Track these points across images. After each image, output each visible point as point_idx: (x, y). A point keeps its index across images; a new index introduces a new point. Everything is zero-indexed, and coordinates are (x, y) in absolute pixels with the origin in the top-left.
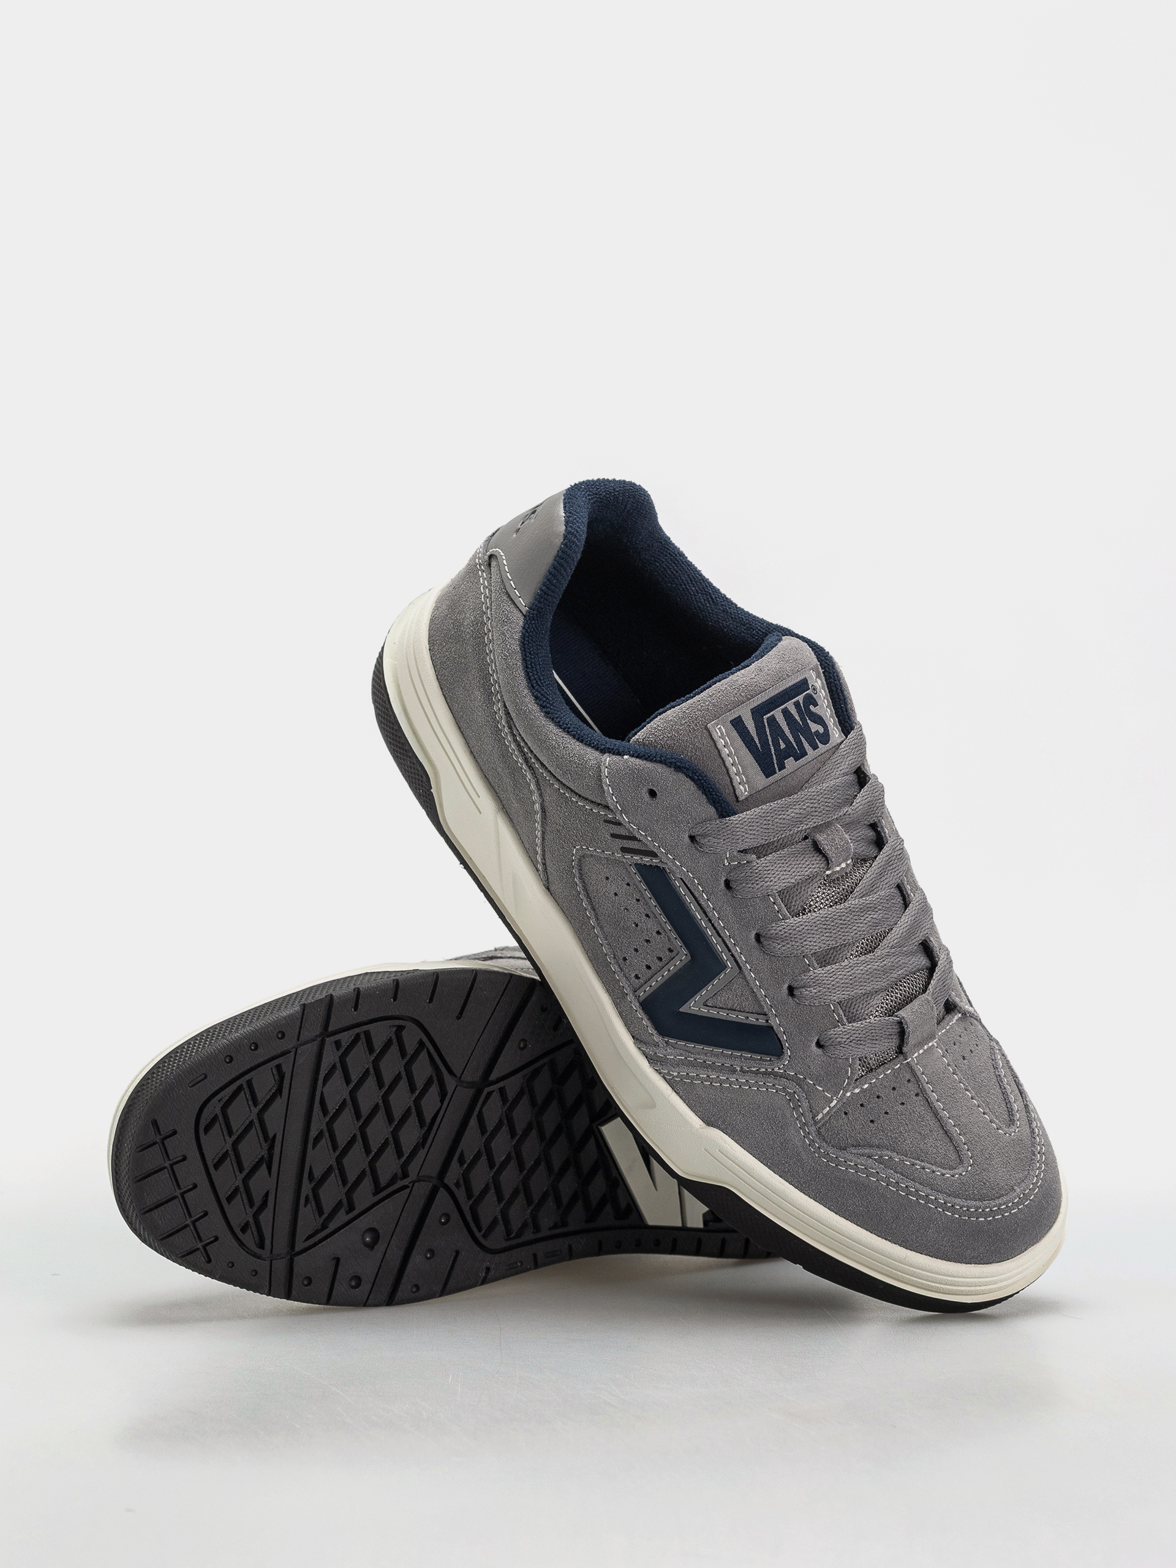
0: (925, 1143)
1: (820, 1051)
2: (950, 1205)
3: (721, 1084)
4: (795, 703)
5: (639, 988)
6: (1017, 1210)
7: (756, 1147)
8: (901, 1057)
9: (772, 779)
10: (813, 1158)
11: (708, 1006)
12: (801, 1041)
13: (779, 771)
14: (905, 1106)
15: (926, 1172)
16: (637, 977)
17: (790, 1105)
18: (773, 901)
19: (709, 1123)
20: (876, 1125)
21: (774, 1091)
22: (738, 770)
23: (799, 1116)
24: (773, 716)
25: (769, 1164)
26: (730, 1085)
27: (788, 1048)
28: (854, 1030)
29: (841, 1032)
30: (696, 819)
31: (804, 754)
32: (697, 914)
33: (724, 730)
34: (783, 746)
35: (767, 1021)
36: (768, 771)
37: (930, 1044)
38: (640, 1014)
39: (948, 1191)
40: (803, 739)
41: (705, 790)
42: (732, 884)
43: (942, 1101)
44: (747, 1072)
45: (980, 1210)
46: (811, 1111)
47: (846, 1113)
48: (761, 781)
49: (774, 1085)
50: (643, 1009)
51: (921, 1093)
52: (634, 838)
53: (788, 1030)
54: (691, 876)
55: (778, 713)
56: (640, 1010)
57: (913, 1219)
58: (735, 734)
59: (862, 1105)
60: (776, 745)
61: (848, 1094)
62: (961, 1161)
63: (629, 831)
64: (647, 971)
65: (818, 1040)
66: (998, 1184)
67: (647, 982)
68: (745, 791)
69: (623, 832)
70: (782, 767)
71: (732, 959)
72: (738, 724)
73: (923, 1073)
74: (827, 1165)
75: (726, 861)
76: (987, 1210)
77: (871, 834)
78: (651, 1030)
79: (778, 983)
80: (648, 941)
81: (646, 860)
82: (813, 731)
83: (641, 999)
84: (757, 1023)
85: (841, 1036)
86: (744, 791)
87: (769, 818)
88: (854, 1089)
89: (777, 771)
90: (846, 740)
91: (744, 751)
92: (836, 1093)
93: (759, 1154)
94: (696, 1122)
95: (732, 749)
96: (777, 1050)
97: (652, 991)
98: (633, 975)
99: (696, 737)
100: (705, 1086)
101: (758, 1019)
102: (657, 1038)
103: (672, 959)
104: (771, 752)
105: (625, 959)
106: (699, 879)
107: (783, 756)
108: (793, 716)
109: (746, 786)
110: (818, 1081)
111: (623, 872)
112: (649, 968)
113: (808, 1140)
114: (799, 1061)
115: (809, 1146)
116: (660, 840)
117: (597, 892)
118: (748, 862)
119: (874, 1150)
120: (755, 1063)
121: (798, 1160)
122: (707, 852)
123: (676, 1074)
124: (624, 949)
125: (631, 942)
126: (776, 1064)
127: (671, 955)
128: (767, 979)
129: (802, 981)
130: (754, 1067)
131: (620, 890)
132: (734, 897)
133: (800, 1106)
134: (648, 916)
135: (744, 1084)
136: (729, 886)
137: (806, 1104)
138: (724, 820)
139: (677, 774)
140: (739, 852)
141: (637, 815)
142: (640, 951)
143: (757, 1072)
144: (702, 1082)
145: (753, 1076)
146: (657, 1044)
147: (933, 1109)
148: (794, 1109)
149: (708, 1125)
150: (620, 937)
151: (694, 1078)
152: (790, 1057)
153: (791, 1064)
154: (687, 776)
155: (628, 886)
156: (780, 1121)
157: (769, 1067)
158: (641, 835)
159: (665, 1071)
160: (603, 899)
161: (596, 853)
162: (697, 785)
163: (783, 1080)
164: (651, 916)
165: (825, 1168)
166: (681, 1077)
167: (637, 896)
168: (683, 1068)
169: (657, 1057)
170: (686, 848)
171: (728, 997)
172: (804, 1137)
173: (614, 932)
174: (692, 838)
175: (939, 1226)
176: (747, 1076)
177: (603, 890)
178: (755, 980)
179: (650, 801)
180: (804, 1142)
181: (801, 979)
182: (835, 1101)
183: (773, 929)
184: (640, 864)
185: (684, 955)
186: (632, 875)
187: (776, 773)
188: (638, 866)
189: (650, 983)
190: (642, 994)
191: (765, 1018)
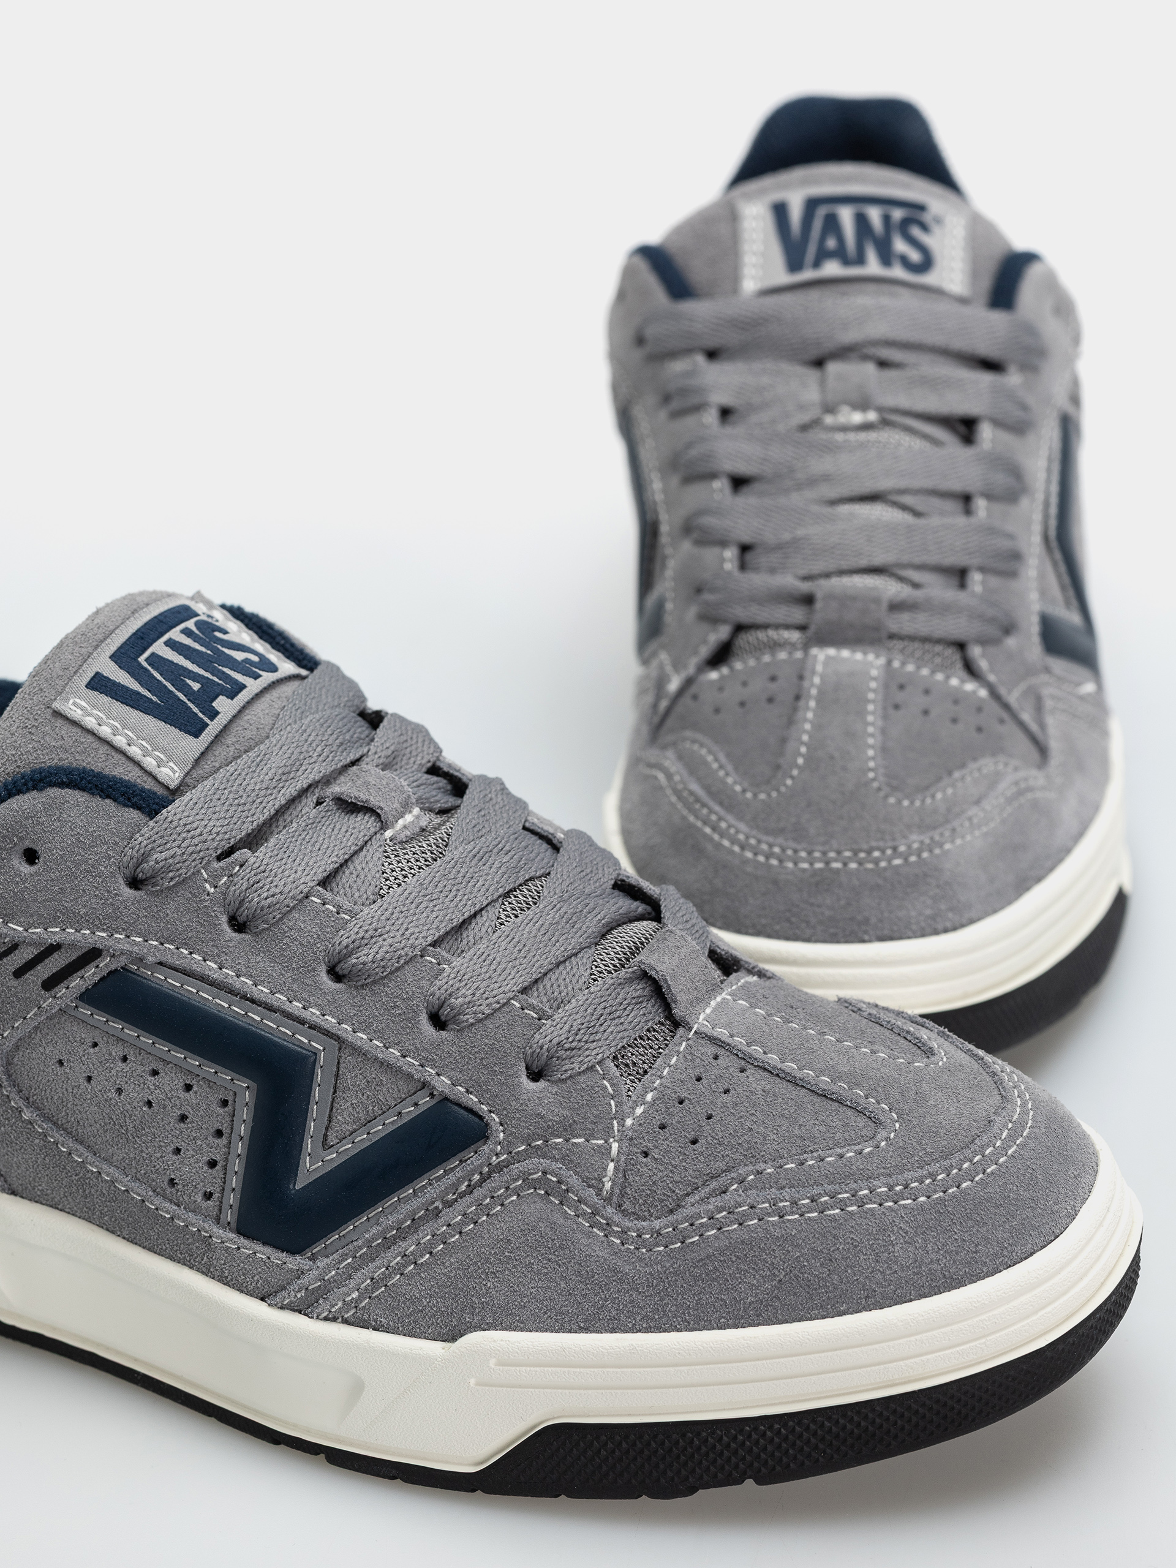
0: (800, 1125)
1: (542, 1084)
2: (900, 1187)
3: (431, 1253)
4: (182, 632)
5: (220, 1210)
6: (1015, 1147)
7: (546, 1313)
8: (681, 1031)
9: (206, 736)
10: (640, 1259)
11: (332, 1146)
12: (501, 1084)
13: (212, 721)
14: (732, 1092)
15: (829, 1163)
16: (208, 1196)
17: (552, 1202)
18: (319, 901)
19: (452, 1336)
20: (704, 1141)
21: (515, 1198)
22: (142, 748)
23: (576, 1210)
24: (154, 655)
25: (582, 1325)
26: (445, 1243)
27: (490, 1112)
28: (570, 1015)
29: (553, 1029)
30: (116, 844)
31: (240, 687)
32: (218, 1001)
33: (83, 703)
34: (196, 686)
35: (432, 1095)
36: (195, 729)
37: (719, 999)
38: (249, 1247)
39: (883, 1170)
40: (225, 670)
41: (102, 791)
42: (243, 916)
43: (789, 1058)
44: (456, 1200)
45: (955, 1171)
46: (589, 1186)
47: (646, 1154)
48: (191, 746)
49: (507, 1188)
50: (247, 1236)
51: (747, 1061)
52: (53, 949)
53: (470, 1083)
54: (172, 947)
55: (160, 650)
56: (243, 1241)
57: (856, 1246)
58: (105, 699)
59: (663, 1127)
60: (183, 688)
61: (629, 1122)
62: (878, 1123)
63: (34, 944)
64: (214, 1171)
65: (527, 1068)
66: (960, 1125)
67: (223, 1189)
68: (174, 772)
69: (25, 954)
70: (213, 714)
71: (314, 1032)
72: (99, 684)
73: (732, 1036)
74: (670, 1254)
75: (207, 886)
76: (966, 1165)
77: (435, 778)
78: (278, 1257)
79: (408, 1020)
80: (183, 1118)
81: (91, 974)
83: (234, 1225)
84: (422, 1109)
85: (555, 1033)
86: (171, 774)
88: (634, 1109)
89: (209, 722)
91: (135, 716)
92: (608, 1133)
93: (556, 1320)
94: (435, 1348)
95: (112, 722)
96: (476, 1131)
97: (238, 1195)
98: (199, 1198)
99: (45, 734)
100: (411, 1276)
101: (416, 1104)
102: (295, 1262)
103: (234, 1115)
104: (180, 700)
105: (172, 1183)
106: (186, 944)
107: (206, 698)
108: (190, 647)
109: (171, 764)
110: (568, 1130)
111: (75, 1028)
112: (212, 1164)
113: (615, 1237)
114: (519, 1119)
115: (623, 1244)
116: (88, 921)
117: (64, 1104)
118: (241, 866)
119: (724, 1179)
120: (459, 1173)
121: (621, 1281)
122: (169, 888)
123: (355, 1295)
124: (160, 1166)
125: (162, 1144)
126: (489, 1152)
127: (226, 1109)
128: (388, 1026)
129: (442, 991)
130: (459, 1182)
131: (91, 1066)
132: (256, 935)
133: (567, 1191)
134: (155, 1073)
135: (463, 1223)
136: (239, 925)
137: (574, 1181)
138: (158, 817)
139: (44, 794)
140: (219, 858)
141: (28, 907)
142: (183, 1146)
143: (471, 1189)
144: (402, 1274)
145: (467, 1199)
146: (300, 1274)
147: (783, 1075)
148: (561, 1203)
149: (453, 1339)
150: (142, 1151)
151: (385, 1278)
152: (502, 1125)
153: (511, 1134)
154: (62, 785)
155: (95, 1045)
156: (553, 1240)
157: (481, 1166)
158: (55, 934)
159: (337, 1307)
160: (78, 1107)
161: (19, 1034)
162: (84, 790)
163: (516, 1168)
164: (159, 1067)
165: (668, 1261)
166: (366, 1293)
167: (117, 1051)
168: (357, 1277)
169: (313, 1294)
170: (133, 904)
171: (352, 1104)
172: (606, 1236)
173: (129, 1150)
174: (135, 883)
175: (906, 1233)
176: (459, 1206)
177: (67, 1090)
178: (371, 1040)
179: (34, 869)
180: (611, 1244)
181: (439, 988)
182: (615, 1146)
183: (344, 938)
184: (87, 990)
185: (245, 1091)
186: (90, 1021)
187: (207, 725)
188: (87, 997)
189: (227, 1188)
190: (229, 1216)
191: (426, 1091)
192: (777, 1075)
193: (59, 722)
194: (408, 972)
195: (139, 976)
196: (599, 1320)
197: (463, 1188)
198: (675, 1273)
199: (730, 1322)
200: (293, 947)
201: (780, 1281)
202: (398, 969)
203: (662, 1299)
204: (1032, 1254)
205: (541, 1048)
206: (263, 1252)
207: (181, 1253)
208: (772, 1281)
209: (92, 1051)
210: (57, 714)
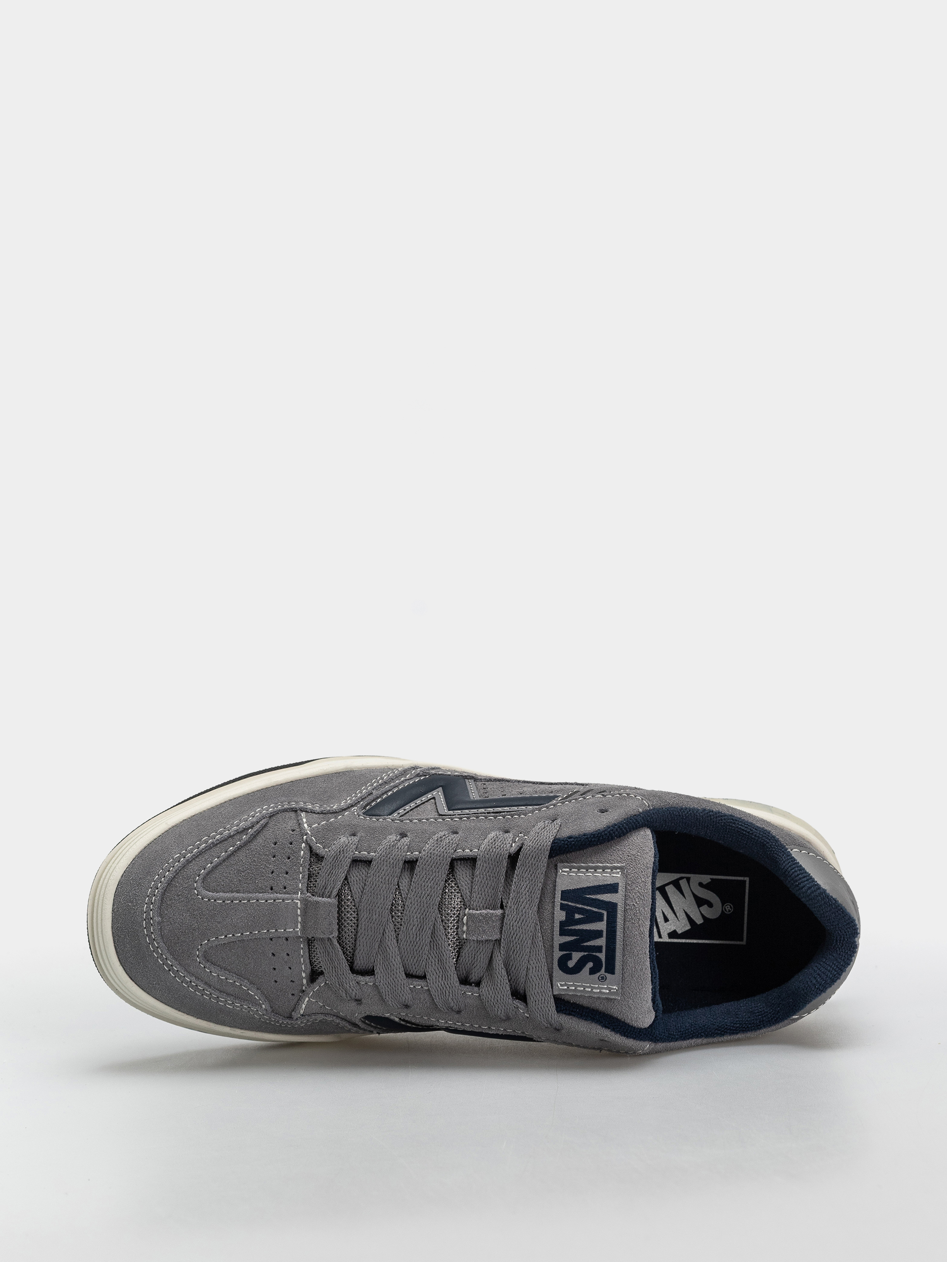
4: (601, 947)
9: (558, 895)
13: (561, 903)
24: (602, 920)
31: (563, 933)
33: (615, 873)
34: (577, 916)
36: (566, 895)
40: (573, 939)
48: (562, 885)
55: (602, 926)
58: (608, 882)
60: (580, 911)
68: (562, 871)
72: (613, 888)
77: (474, 977)
82: (574, 953)
87: (533, 876)
89: (563, 902)
90: (550, 993)
104: (578, 904)
107: (570, 912)
108: (593, 940)
109: (566, 874)
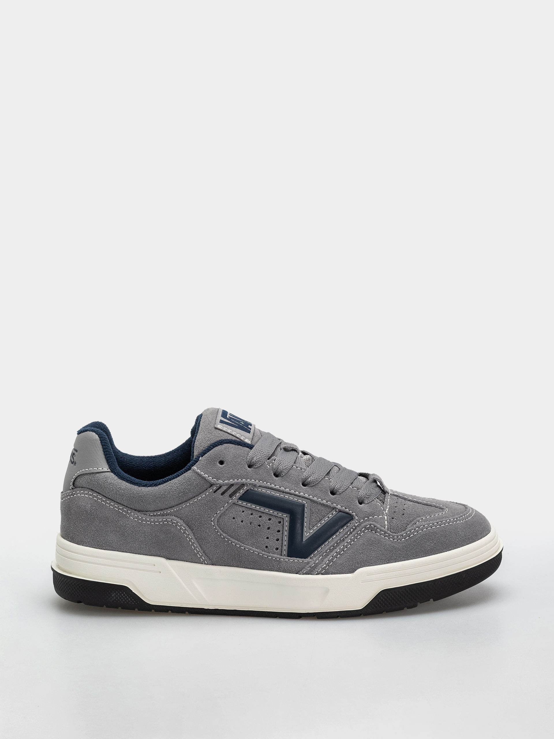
0: (426, 510)
1: (363, 505)
3: (343, 551)
5: (282, 552)
8: (387, 494)
10: (399, 543)
11: (311, 529)
12: (354, 505)
15: (437, 516)
16: (277, 549)
18: (296, 467)
19: (353, 570)
20: (405, 514)
21: (363, 533)
23: (380, 533)
26: (347, 548)
27: (352, 512)
30: (244, 457)
32: (276, 494)
33: (221, 426)
34: (243, 423)
35: (336, 511)
36: (248, 431)
38: (292, 559)
41: (237, 444)
42: (277, 473)
43: (414, 499)
46: (382, 527)
47: (393, 518)
48: (249, 435)
49: (361, 531)
51: (405, 499)
52: (232, 485)
53: (346, 506)
54: (262, 481)
56: (290, 558)
58: (226, 425)
59: (394, 512)
60: (240, 423)
61: (387, 511)
62: (442, 509)
63: (226, 485)
64: (278, 542)
65: (358, 501)
67: (282, 546)
69: (224, 488)
71: (303, 499)
73: (399, 494)
74: (406, 540)
75: (267, 466)
78: (301, 560)
79: (325, 494)
80: (269, 528)
81: (242, 492)
83: (286, 555)
84: (334, 515)
86: (249, 441)
91: (234, 429)
92: (383, 514)
93: (381, 562)
94: (350, 575)
95: (230, 430)
96: (349, 517)
97: (287, 547)
98: (275, 550)
99: (216, 433)
100: (339, 558)
101: (332, 514)
102: (306, 560)
103: (283, 525)
104: (242, 426)
105: (267, 547)
106: (265, 480)
109: (248, 439)
110: (373, 515)
111: (237, 508)
112: (278, 540)
113: (391, 538)
114: (361, 513)
115: (393, 540)
116: (240, 477)
117: (235, 530)
118: (274, 460)
119: (415, 521)
120: (347, 530)
121: (395, 549)
122: (259, 467)
123: (325, 565)
124: (263, 542)
125: (263, 536)
126: (354, 523)
127: (281, 524)
128: (321, 495)
129: (333, 485)
130: (348, 532)
131: (243, 517)
132: (282, 477)
133: (377, 529)
134: (260, 517)
135: (351, 542)
136: (276, 475)
137: (378, 526)
138: (253, 449)
139: (223, 445)
140: (268, 459)
141: (224, 475)
142: (269, 536)
143: (351, 533)
144: (336, 558)
145: (351, 535)
146: (308, 563)
147: (414, 502)
148: (375, 532)
149: (353, 572)
150: (258, 540)
151: (332, 559)
152: (356, 515)
153: (359, 517)
154: (227, 443)
155: (243, 512)
156: (376, 542)
157: (353, 526)
158: (231, 481)
159: (320, 570)
160: (239, 530)
161: (222, 512)
162: (233, 444)
163: (363, 525)
164: (262, 515)
165: (406, 542)
166: (328, 565)
167: (250, 512)
168: (325, 560)
169: (313, 568)
170: (251, 471)
171: (315, 517)
172: (389, 539)
173: (254, 540)
174: (250, 466)
175: (461, 529)
176: (349, 537)
177: (236, 526)
178: (318, 499)
179: (223, 465)
180: (391, 540)
181: (332, 484)
182: (386, 517)
183: (305, 474)
184: (241, 496)
185: (286, 518)
186: (242, 505)
187: (250, 431)
188: (241, 498)
189: (283, 545)
190: (285, 553)
191: (334, 510)
192: (413, 502)
193: (217, 430)
194: (323, 482)
195: (254, 491)
196: (392, 560)
197: (349, 533)
198: (409, 545)
199: (424, 555)
200: (293, 478)
201: (435, 543)
202: (320, 481)
203: (407, 552)
204: (487, 535)
205: (362, 495)
206: (296, 560)
207: (270, 567)
208: (433, 543)
209: (243, 513)
210: (216, 428)
